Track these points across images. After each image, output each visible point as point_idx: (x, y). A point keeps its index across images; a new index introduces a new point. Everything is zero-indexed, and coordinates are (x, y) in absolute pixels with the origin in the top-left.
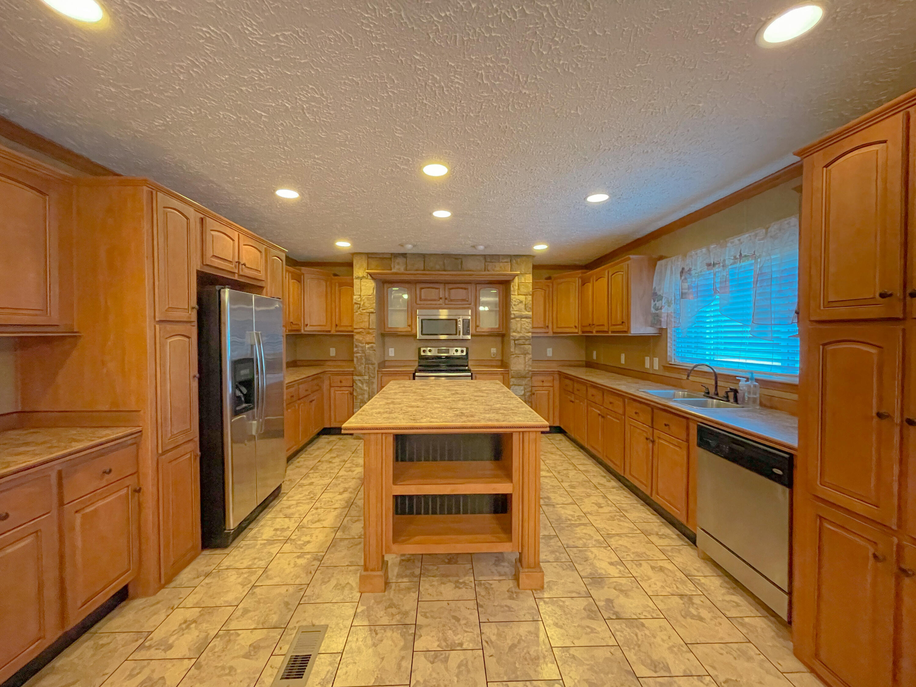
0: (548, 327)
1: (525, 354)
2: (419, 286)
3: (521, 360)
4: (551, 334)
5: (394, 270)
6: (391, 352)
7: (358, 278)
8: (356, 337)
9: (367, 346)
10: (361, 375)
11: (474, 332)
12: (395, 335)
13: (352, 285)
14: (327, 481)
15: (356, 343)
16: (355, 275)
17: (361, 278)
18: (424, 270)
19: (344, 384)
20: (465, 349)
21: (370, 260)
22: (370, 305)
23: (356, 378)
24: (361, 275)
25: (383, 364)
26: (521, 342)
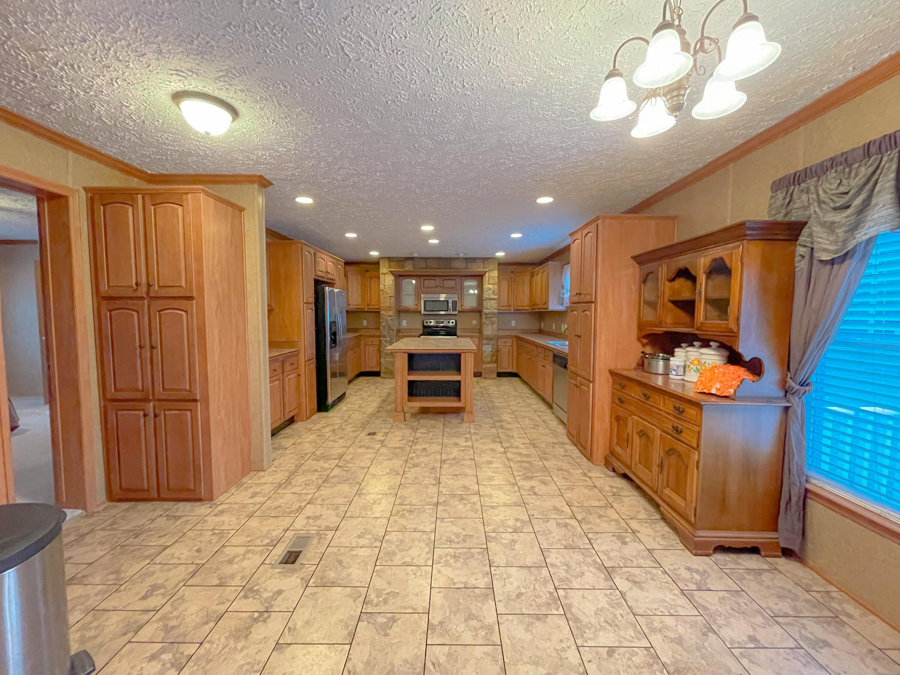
0: (510, 306)
1: (493, 323)
2: (422, 278)
3: (490, 327)
4: (513, 311)
5: (406, 269)
6: (404, 323)
7: (383, 274)
8: (382, 312)
9: (389, 318)
10: (385, 337)
11: (460, 310)
12: (407, 311)
13: (379, 278)
14: (369, 394)
15: (381, 316)
16: (381, 271)
17: (385, 274)
18: (426, 268)
19: (374, 343)
20: (454, 321)
21: (391, 263)
22: (391, 292)
23: (381, 339)
24: (384, 272)
25: (399, 331)
26: (489, 316)
